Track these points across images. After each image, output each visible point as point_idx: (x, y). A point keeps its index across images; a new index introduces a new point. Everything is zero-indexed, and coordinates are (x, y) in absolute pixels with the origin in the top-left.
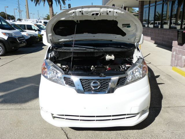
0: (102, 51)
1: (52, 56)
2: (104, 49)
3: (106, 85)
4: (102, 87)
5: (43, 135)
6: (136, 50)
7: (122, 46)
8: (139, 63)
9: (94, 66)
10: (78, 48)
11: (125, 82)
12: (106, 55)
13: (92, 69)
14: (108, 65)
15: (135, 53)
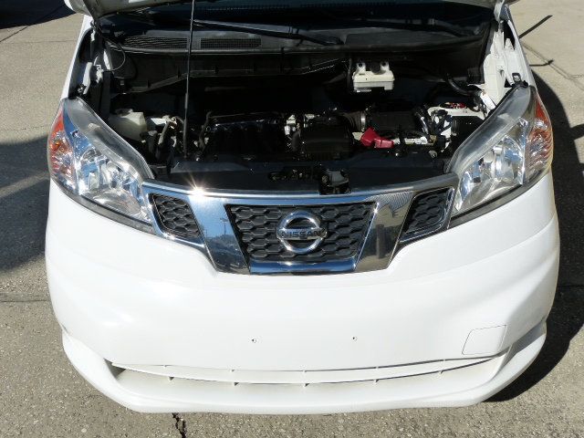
0: (337, 47)
1: (99, 75)
2: (344, 38)
3: (349, 230)
4: (332, 243)
5: (84, 431)
6: (498, 37)
7: (432, 22)
8: (510, 114)
9: (300, 119)
10: (221, 34)
11: (441, 212)
12: (354, 69)
13: (291, 131)
14: (362, 109)
15: (492, 49)
